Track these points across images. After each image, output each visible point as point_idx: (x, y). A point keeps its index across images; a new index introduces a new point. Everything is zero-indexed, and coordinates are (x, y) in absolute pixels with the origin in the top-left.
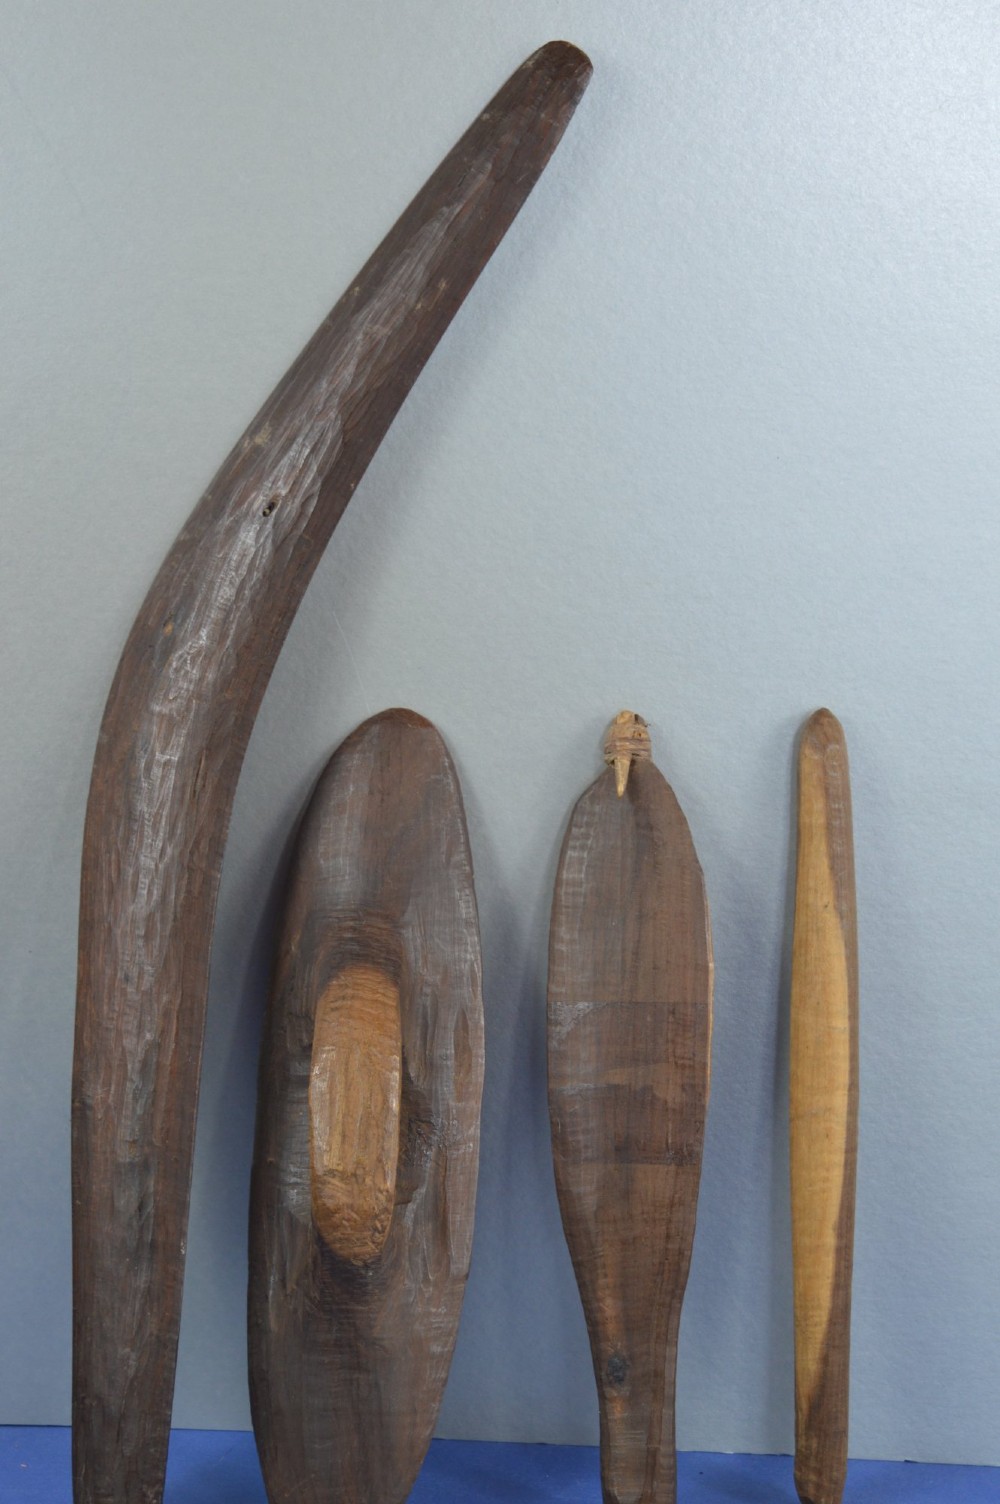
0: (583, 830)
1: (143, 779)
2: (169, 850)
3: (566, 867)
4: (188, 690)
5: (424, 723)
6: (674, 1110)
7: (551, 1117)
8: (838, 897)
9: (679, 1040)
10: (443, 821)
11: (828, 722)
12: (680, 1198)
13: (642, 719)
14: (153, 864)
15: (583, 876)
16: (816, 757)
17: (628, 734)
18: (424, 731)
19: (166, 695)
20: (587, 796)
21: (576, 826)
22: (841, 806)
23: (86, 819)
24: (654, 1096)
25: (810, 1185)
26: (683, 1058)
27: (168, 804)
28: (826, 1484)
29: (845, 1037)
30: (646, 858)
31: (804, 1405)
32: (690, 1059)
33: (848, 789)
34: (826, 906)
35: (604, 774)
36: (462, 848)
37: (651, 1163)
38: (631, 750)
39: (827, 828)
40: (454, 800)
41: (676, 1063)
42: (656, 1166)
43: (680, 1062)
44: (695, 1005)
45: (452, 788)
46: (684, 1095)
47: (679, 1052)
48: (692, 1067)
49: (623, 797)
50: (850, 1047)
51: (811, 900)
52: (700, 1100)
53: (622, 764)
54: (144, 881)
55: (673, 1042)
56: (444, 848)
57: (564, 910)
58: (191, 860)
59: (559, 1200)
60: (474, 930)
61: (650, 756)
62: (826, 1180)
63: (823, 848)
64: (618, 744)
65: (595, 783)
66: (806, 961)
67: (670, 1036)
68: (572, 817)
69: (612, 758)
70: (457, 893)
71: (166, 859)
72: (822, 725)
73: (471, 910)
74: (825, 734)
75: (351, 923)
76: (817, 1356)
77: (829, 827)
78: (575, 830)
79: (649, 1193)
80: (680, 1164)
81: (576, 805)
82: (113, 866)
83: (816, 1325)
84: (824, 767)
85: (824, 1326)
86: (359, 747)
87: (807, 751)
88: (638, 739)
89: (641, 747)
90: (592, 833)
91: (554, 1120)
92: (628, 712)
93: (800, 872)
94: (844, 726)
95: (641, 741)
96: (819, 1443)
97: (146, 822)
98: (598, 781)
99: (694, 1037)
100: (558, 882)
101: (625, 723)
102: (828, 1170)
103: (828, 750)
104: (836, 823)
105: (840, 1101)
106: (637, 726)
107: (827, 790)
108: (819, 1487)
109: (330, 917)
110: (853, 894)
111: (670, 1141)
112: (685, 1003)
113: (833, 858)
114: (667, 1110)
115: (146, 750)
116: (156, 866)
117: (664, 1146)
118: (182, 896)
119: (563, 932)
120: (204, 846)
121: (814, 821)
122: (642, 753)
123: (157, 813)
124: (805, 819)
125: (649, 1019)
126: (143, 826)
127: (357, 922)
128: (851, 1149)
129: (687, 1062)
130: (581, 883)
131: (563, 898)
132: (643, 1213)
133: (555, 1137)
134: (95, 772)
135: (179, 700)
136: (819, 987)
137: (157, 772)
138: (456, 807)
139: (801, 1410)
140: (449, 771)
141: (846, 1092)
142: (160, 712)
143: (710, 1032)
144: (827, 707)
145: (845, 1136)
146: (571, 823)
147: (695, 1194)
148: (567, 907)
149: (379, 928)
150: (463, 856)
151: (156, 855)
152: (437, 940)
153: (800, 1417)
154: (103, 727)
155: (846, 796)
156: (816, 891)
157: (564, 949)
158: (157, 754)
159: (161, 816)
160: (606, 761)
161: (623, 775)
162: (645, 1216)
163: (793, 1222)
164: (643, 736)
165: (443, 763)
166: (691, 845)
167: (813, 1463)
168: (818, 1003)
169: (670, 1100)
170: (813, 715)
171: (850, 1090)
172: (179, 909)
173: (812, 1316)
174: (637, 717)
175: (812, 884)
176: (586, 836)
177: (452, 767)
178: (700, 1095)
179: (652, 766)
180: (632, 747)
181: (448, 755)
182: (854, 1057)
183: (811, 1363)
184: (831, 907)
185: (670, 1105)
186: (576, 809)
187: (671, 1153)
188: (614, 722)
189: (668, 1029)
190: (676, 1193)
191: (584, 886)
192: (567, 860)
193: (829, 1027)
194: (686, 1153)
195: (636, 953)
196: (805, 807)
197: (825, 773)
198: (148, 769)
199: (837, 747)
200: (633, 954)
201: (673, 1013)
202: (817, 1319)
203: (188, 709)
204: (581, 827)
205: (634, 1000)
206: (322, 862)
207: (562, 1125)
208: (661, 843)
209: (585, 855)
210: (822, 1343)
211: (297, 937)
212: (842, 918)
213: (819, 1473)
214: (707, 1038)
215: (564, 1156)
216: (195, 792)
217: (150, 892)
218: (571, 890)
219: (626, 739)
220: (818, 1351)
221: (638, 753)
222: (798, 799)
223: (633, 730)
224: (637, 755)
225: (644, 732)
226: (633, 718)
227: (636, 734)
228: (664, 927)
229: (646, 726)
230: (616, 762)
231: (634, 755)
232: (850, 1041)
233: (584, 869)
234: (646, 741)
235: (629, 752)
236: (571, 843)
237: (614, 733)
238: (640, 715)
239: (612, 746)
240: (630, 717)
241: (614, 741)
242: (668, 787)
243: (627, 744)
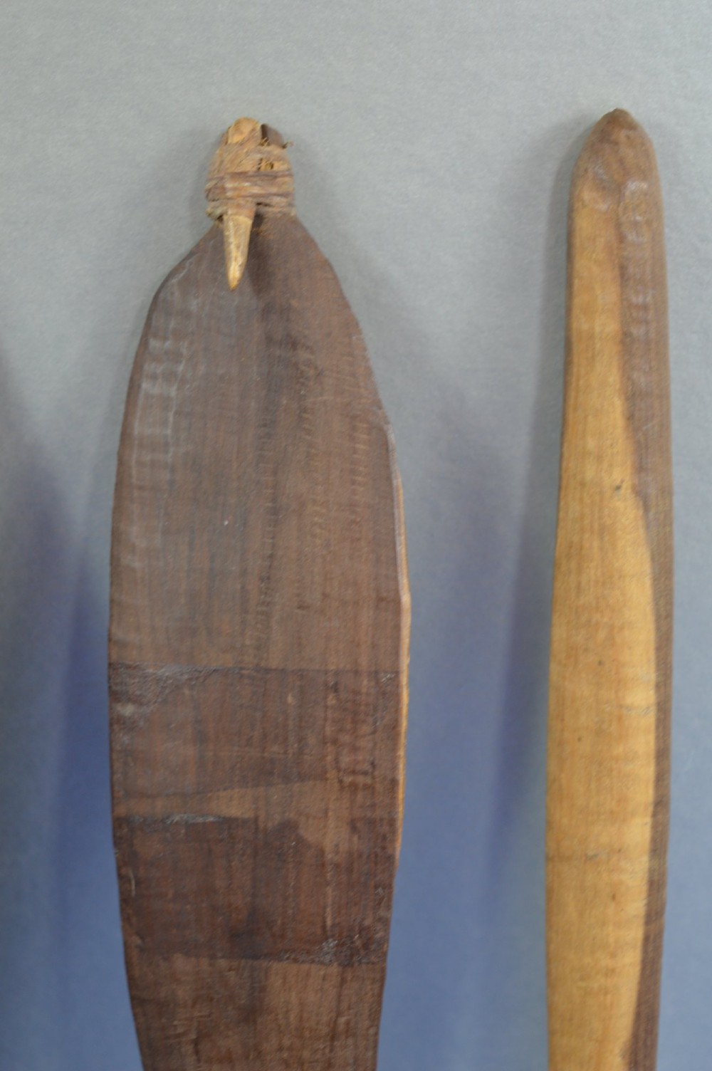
0: (168, 344)
3: (139, 414)
6: (337, 866)
7: (119, 868)
8: (640, 468)
9: (346, 738)
11: (628, 137)
12: (348, 1023)
13: (277, 134)
15: (169, 432)
16: (603, 207)
17: (248, 166)
20: (174, 281)
21: (156, 336)
22: (649, 299)
24: (300, 840)
25: (582, 979)
26: (354, 772)
29: (650, 720)
30: (284, 401)
32: (365, 773)
33: (663, 266)
34: (618, 488)
35: (205, 240)
37: (296, 961)
38: (253, 196)
39: (622, 342)
41: (341, 781)
42: (306, 967)
43: (348, 779)
44: (375, 675)
46: (355, 839)
47: (346, 760)
48: (370, 788)
49: (238, 286)
50: (657, 738)
51: (590, 473)
52: (384, 848)
53: (237, 226)
55: (335, 742)
57: (136, 493)
59: (135, 1015)
61: (291, 205)
62: (609, 972)
63: (614, 378)
64: (229, 185)
65: (191, 254)
66: (579, 584)
67: (329, 730)
68: (149, 318)
69: (218, 212)
72: (616, 143)
74: (621, 161)
77: (626, 341)
78: (154, 344)
79: (292, 1016)
80: (347, 964)
81: (156, 297)
84: (618, 225)
87: (587, 194)
88: (266, 174)
89: (274, 190)
90: (184, 351)
91: (123, 871)
92: (248, 120)
93: (571, 417)
94: (656, 141)
95: (273, 177)
98: (194, 253)
99: (374, 732)
100: (125, 436)
101: (242, 144)
102: (613, 955)
103: (627, 193)
104: (638, 331)
105: (638, 832)
106: (266, 148)
107: (623, 270)
110: (668, 462)
111: (329, 923)
112: (357, 673)
113: (633, 397)
114: (323, 865)
117: (319, 931)
119: (135, 532)
121: (597, 329)
122: (277, 200)
124: (581, 323)
125: (290, 699)
128: (654, 916)
129: (361, 780)
130: (166, 444)
131: (134, 472)
132: (280, 1049)
133: (125, 900)
136: (602, 635)
141: (648, 820)
143: (404, 724)
144: (626, 106)
145: (644, 895)
146: (149, 330)
147: (375, 1016)
148: (141, 488)
155: (658, 282)
156: (600, 458)
157: (137, 565)
160: (210, 215)
161: (238, 247)
162: (285, 1055)
163: (551, 1033)
164: (278, 167)
166: (369, 373)
168: (600, 663)
169: (328, 844)
170: (599, 123)
171: (654, 815)
174: (264, 129)
175: (591, 444)
176: (175, 356)
178: (384, 838)
179: (295, 222)
180: (256, 190)
182: (662, 754)
184: (626, 491)
185: (329, 856)
186: (157, 303)
187: (332, 943)
188: (223, 140)
189: (325, 720)
190: (339, 1014)
191: (172, 449)
192: (141, 400)
193: (621, 706)
194: (358, 943)
195: (266, 579)
197: (621, 238)
199: (645, 186)
200: (262, 580)
201: (335, 688)
204: (165, 339)
205: (263, 664)
207: (137, 884)
208: (312, 372)
209: (173, 392)
212: (646, 509)
214: (398, 734)
215: (142, 938)
218: (147, 458)
219: (242, 175)
221: (267, 201)
222: (569, 284)
223: (259, 156)
224: (266, 205)
225: (279, 159)
226: (258, 133)
227: (263, 164)
228: (318, 531)
229: (284, 147)
230: (225, 218)
231: (259, 204)
232: (657, 728)
233: (171, 419)
234: (284, 176)
235: (250, 199)
236: (146, 367)
237: (222, 162)
238: (273, 124)
239: (215, 187)
240: (253, 130)
241: (222, 178)
242: (326, 265)
243: (247, 184)
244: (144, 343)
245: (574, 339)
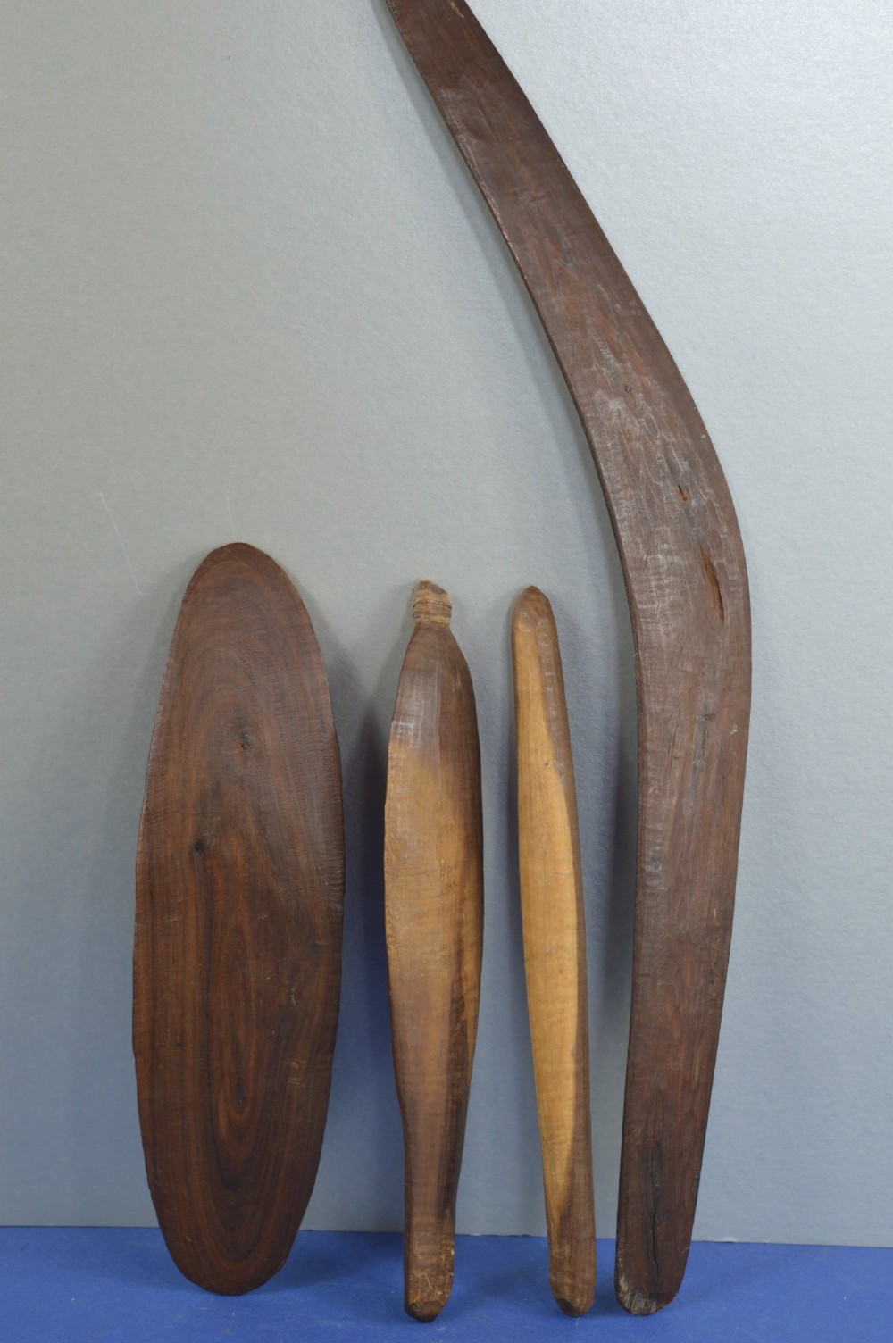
8: (556, 755)
11: (539, 598)
16: (528, 631)
22: (554, 673)
25: (548, 1017)
28: (580, 1285)
29: (571, 881)
31: (555, 1216)
34: (547, 764)
39: (543, 694)
50: (576, 889)
51: (532, 759)
62: (562, 1011)
63: (540, 712)
66: (530, 815)
72: (532, 601)
74: (535, 609)
76: (564, 1171)
83: (561, 1143)
84: (536, 639)
85: (569, 1143)
87: (520, 626)
96: (571, 1249)
102: (563, 1002)
103: (539, 623)
104: (550, 689)
105: (571, 938)
107: (540, 659)
108: (573, 1288)
113: (550, 720)
121: (530, 689)
124: (522, 688)
136: (544, 838)
139: (553, 1220)
141: (575, 931)
144: (535, 585)
145: (576, 970)
153: (552, 1227)
156: (536, 751)
167: (566, 1267)
168: (545, 852)
170: (524, 593)
171: (578, 928)
173: (558, 1135)
175: (532, 745)
183: (558, 1176)
184: (551, 765)
193: (556, 873)
196: (521, 676)
197: (538, 645)
199: (547, 620)
202: (562, 1138)
210: (568, 1159)
212: (561, 774)
213: (573, 1276)
220: (565, 1166)
222: (515, 669)
232: (576, 884)
245: (519, 695)
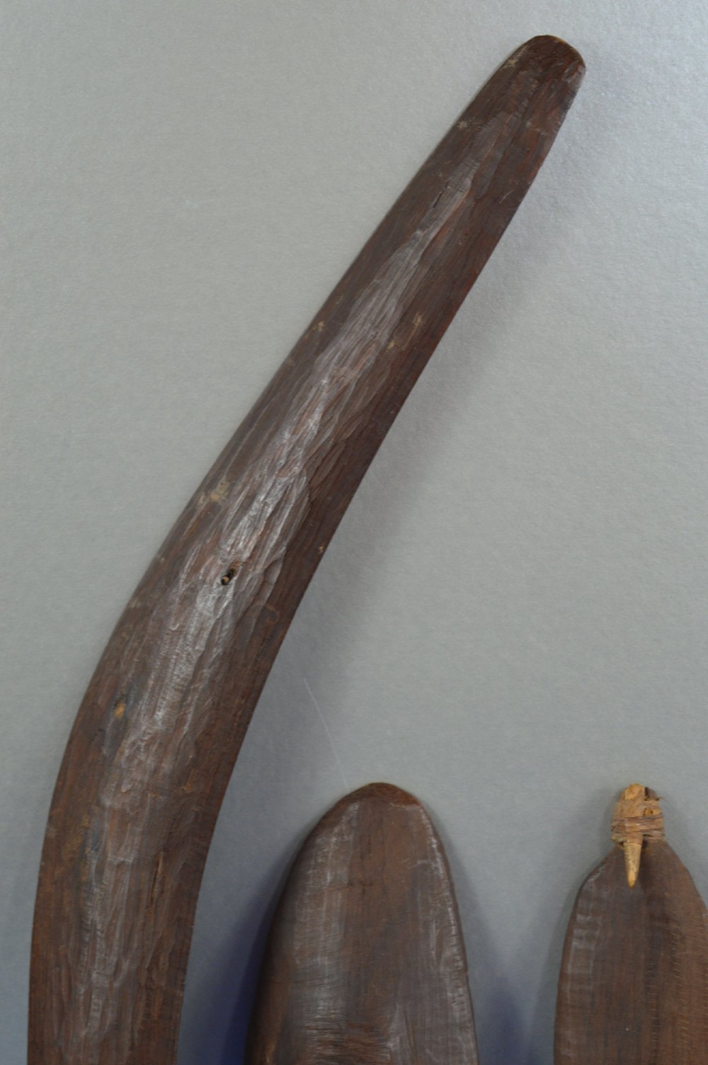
0: (589, 918)
1: (94, 883)
2: (125, 965)
3: (571, 960)
4: (141, 782)
5: (408, 799)
10: (431, 912)
13: (654, 792)
14: (107, 982)
15: (590, 972)
17: (638, 813)
18: (409, 808)
19: (118, 786)
20: (592, 880)
21: (581, 913)
23: (34, 924)
27: (123, 913)
30: (662, 955)
35: (611, 855)
36: (454, 940)
38: (642, 831)
40: (444, 886)
45: (441, 871)
49: (634, 887)
53: (633, 848)
54: (97, 1002)
56: (433, 943)
57: (570, 1010)
58: (150, 979)
60: (470, 1035)
61: (663, 835)
64: (627, 825)
65: (603, 863)
68: (576, 903)
69: (621, 840)
70: (450, 994)
71: (121, 977)
73: (466, 1012)
75: (332, 1037)
78: (580, 917)
81: (581, 889)
82: (64, 983)
86: (336, 830)
88: (649, 817)
89: (654, 827)
90: (600, 923)
92: (637, 785)
95: (652, 819)
97: (99, 933)
100: (563, 976)
101: (634, 800)
106: (648, 802)
109: (308, 1028)
115: (97, 850)
116: (111, 984)
118: (140, 1018)
119: (569, 1034)
120: (164, 959)
122: (655, 832)
123: (110, 923)
126: (94, 937)
127: (338, 1036)
130: (589, 980)
131: (569, 996)
134: (43, 870)
135: (132, 794)
137: (109, 875)
138: (447, 894)
140: (438, 854)
142: (111, 808)
146: (576, 909)
148: (572, 1007)
149: (364, 1044)
150: (455, 950)
151: (110, 971)
152: (428, 1051)
154: (50, 818)
157: (571, 1055)
158: (109, 855)
159: (115, 927)
160: (614, 841)
161: (634, 862)
164: (656, 812)
165: (431, 844)
172: (136, 1035)
174: (647, 791)
176: (594, 926)
177: (441, 848)
179: (666, 845)
180: (643, 828)
181: (436, 835)
186: (581, 892)
188: (620, 796)
191: (592, 983)
192: (572, 953)
198: (100, 871)
203: (142, 805)
204: (587, 915)
206: (298, 962)
208: (679, 937)
209: (593, 948)
211: (272, 1047)
216: (152, 899)
217: (103, 1015)
218: (577, 987)
219: (635, 819)
221: (650, 834)
223: (645, 807)
224: (649, 836)
225: (657, 808)
226: (643, 793)
227: (647, 812)
228: (685, 1035)
229: (657, 800)
230: (625, 844)
231: (644, 835)
233: (592, 965)
234: (659, 818)
235: (640, 833)
236: (575, 932)
237: (622, 810)
238: (651, 787)
239: (619, 825)
240: (640, 791)
241: (623, 821)
242: (685, 870)
243: (638, 824)
244: (573, 917)
